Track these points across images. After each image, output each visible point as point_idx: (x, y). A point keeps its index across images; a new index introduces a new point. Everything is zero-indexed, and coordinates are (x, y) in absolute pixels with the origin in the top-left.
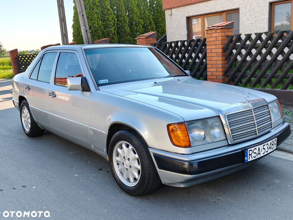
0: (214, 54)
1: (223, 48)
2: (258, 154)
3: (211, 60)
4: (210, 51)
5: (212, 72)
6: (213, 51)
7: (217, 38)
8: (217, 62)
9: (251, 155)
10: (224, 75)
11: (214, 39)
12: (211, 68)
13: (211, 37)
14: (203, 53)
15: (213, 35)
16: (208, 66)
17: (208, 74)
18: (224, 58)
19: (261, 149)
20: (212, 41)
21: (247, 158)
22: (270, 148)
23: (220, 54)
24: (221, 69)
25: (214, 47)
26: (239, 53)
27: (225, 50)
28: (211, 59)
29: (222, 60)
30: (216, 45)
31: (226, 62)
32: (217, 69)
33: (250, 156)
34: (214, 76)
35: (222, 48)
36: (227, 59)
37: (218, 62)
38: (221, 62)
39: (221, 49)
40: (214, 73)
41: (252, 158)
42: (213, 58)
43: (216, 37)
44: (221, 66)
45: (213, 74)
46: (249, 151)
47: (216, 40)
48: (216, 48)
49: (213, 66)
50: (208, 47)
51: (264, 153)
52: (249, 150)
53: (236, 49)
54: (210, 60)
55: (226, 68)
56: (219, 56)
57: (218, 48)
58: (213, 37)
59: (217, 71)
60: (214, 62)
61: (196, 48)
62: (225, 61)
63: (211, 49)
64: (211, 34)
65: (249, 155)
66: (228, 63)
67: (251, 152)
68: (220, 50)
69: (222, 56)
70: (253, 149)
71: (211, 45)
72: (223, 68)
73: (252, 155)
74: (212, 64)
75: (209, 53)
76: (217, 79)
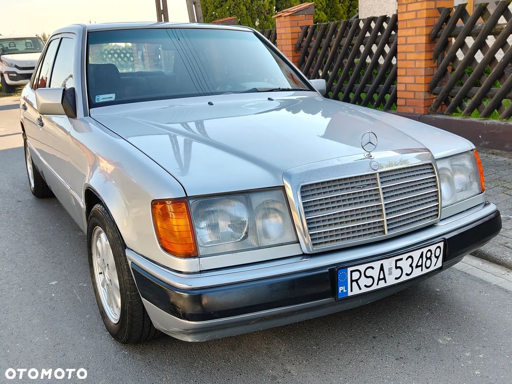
0: (412, 48)
1: (428, 35)
2: (379, 279)
3: (406, 60)
4: (404, 42)
5: (406, 84)
6: (410, 40)
7: (418, 13)
9: (356, 281)
10: (428, 91)
11: (412, 15)
12: (404, 76)
13: (407, 11)
14: (392, 46)
15: (410, 8)
16: (400, 72)
17: (400, 87)
18: (431, 55)
19: (390, 269)
20: (409, 20)
21: (346, 289)
22: (417, 266)
23: (423, 47)
24: (423, 77)
25: (411, 32)
26: (462, 45)
27: (432, 38)
28: (406, 58)
29: (426, 60)
30: (416, 28)
31: (435, 65)
32: (417, 77)
33: (354, 284)
34: (409, 93)
35: (426, 35)
36: (437, 58)
37: (418, 64)
38: (423, 64)
39: (425, 37)
40: (410, 87)
41: (360, 289)
42: (410, 56)
43: (416, 11)
44: (423, 72)
45: (408, 89)
46: (352, 272)
47: (416, 18)
48: (416, 35)
49: (410, 72)
50: (400, 33)
51: (396, 279)
52: (350, 269)
53: (455, 37)
54: (403, 60)
55: (433, 77)
56: (420, 52)
58: (410, 11)
59: (415, 83)
60: (411, 65)
61: (379, 34)
62: (433, 61)
63: (406, 37)
64: (407, 4)
65: (352, 281)
66: (437, 67)
67: (356, 276)
68: (423, 40)
69: (426, 51)
70: (362, 268)
71: (407, 28)
72: (427, 77)
73: (359, 281)
74: (406, 68)
75: (402, 44)
76: (414, 99)
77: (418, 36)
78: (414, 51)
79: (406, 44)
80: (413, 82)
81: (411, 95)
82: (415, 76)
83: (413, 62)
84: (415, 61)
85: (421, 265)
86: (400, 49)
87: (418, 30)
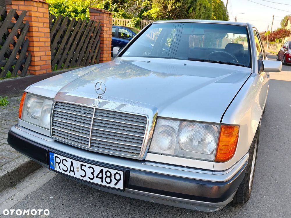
0: (42, 34)
3: (39, 42)
5: (40, 56)
6: (41, 30)
11: (41, 15)
12: (38, 51)
15: (40, 10)
16: (35, 49)
17: (36, 59)
20: (39, 17)
23: (49, 35)
28: (39, 40)
30: (44, 23)
32: (47, 52)
37: (46, 44)
38: (49, 44)
40: (43, 58)
43: (44, 13)
44: (49, 49)
47: (44, 17)
48: (44, 27)
56: (48, 37)
57: (46, 27)
58: (39, 12)
60: (42, 44)
63: (39, 27)
71: (38, 22)
74: (40, 47)
75: (36, 32)
76: (46, 64)
78: (44, 36)
79: (39, 32)
80: (45, 55)
81: (44, 63)
82: (45, 51)
83: (44, 43)
84: (45, 42)
85: (102, 178)
86: (35, 34)
87: (45, 24)
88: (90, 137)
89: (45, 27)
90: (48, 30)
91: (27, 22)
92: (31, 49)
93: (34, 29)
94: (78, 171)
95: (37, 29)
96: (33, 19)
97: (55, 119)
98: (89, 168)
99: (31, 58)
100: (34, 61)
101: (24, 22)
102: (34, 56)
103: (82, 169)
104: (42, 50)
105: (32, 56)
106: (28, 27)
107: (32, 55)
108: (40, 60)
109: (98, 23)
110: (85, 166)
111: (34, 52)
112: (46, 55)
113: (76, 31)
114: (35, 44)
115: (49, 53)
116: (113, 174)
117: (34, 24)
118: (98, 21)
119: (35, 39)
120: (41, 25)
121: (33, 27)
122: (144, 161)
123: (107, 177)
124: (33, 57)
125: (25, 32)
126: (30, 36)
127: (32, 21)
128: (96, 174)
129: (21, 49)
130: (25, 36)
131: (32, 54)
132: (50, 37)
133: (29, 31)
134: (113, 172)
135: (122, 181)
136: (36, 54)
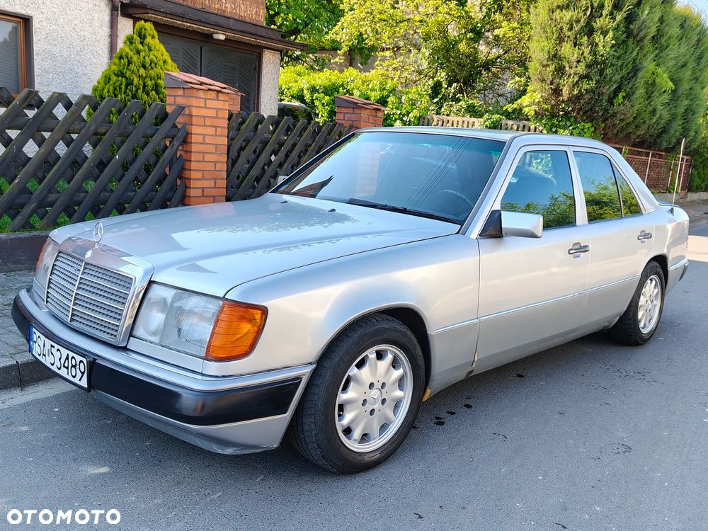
0: (212, 149)
5: (203, 189)
6: (208, 140)
7: (219, 112)
8: (218, 165)
11: (212, 113)
13: (206, 107)
15: (211, 104)
17: (194, 192)
20: (208, 117)
24: (225, 181)
28: (203, 159)
30: (216, 127)
32: (217, 181)
40: (207, 192)
42: (207, 157)
43: (217, 109)
47: (217, 117)
56: (222, 154)
57: (221, 136)
58: (208, 108)
60: (210, 166)
63: (204, 135)
64: (206, 99)
71: (205, 126)
74: (204, 170)
75: (198, 143)
77: (219, 136)
78: (214, 152)
79: (204, 143)
80: (213, 186)
81: (210, 201)
82: (215, 180)
83: (213, 164)
84: (215, 163)
85: (67, 368)
86: (194, 148)
87: (218, 129)
88: (71, 306)
89: (218, 134)
90: (225, 141)
91: (184, 125)
92: (186, 174)
93: (194, 138)
94: (49, 355)
95: (200, 139)
96: (194, 120)
97: (54, 277)
98: (58, 350)
99: (185, 191)
100: (189, 197)
101: (179, 126)
102: (190, 188)
103: (52, 354)
104: (208, 177)
105: (186, 187)
106: (185, 134)
107: (188, 186)
108: (201, 195)
109: (347, 128)
110: (54, 347)
111: (190, 179)
112: (215, 187)
113: (291, 143)
114: (194, 166)
115: (224, 184)
116: (78, 363)
117: (194, 130)
118: (347, 124)
119: (194, 157)
120: (211, 131)
121: (193, 136)
122: (125, 349)
123: (73, 366)
124: (188, 189)
125: (176, 143)
126: (186, 151)
127: (192, 124)
128: (62, 361)
129: (168, 173)
130: (177, 149)
131: (187, 183)
132: (228, 154)
133: (186, 141)
134: (79, 358)
135: (86, 374)
136: (193, 184)
